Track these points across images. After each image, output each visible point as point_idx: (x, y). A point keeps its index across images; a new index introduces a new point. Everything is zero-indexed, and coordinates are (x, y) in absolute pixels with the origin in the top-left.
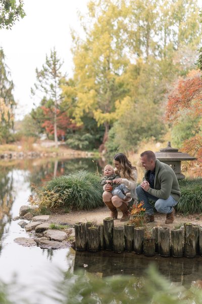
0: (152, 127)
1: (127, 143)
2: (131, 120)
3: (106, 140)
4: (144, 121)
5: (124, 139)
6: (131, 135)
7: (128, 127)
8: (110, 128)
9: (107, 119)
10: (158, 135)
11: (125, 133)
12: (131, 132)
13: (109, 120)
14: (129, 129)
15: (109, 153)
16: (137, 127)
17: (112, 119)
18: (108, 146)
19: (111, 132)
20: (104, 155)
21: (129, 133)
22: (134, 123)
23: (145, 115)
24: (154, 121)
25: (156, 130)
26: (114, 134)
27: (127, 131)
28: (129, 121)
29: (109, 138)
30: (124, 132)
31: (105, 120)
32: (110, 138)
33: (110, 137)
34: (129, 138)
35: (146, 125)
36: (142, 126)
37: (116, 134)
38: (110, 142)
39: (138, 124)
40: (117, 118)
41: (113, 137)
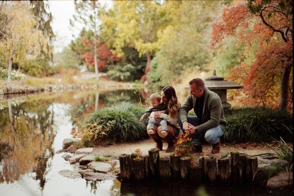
0: (196, 56)
1: (170, 73)
2: (174, 49)
3: (148, 71)
4: (188, 50)
5: (167, 69)
6: (174, 64)
7: (171, 57)
8: (152, 58)
9: (149, 50)
10: (202, 64)
11: (168, 63)
12: (175, 62)
13: (151, 51)
14: (172, 59)
15: (151, 84)
16: (181, 57)
17: (154, 48)
18: (150, 77)
19: (153, 62)
20: (146, 86)
21: (172, 62)
22: (177, 52)
23: (189, 44)
24: (198, 50)
25: (200, 60)
26: (156, 64)
27: (170, 61)
28: (172, 50)
29: (151, 68)
30: (167, 62)
31: (147, 50)
32: (153, 68)
33: (153, 67)
34: (172, 68)
35: (190, 54)
36: (186, 55)
37: (158, 65)
38: (152, 73)
39: (181, 53)
40: (159, 48)
41: (155, 68)
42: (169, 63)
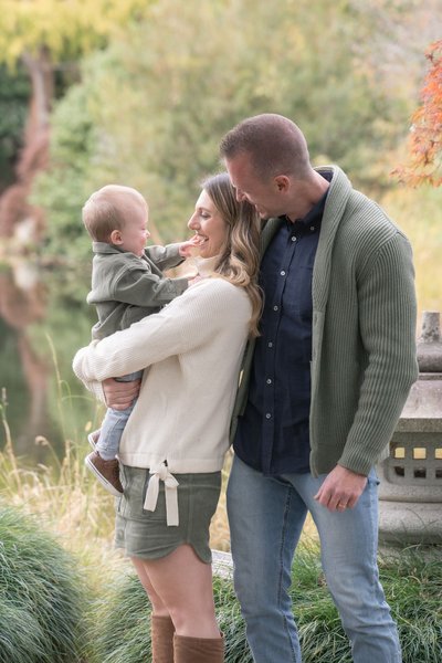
0: (318, 96)
1: (168, 193)
2: (193, 54)
3: (35, 164)
5: (150, 169)
6: (190, 142)
7: (177, 98)
8: (60, 84)
9: (44, 34)
10: (355, 145)
11: (153, 133)
12: (192, 128)
13: (55, 43)
14: (177, 110)
15: (55, 245)
16: (230, 97)
17: (71, 31)
18: (48, 200)
19: (68, 111)
20: (26, 252)
21: (179, 131)
22: (207, 72)
23: (274, 24)
24: (327, 61)
25: (339, 118)
26: (87, 128)
27: (167, 121)
28: (181, 59)
29: (56, 151)
30: (148, 127)
31: (32, 37)
32: (65, 152)
33: (65, 144)
34: (177, 162)
35: (285, 83)
36: (259, 91)
37: (96, 132)
38: (61, 181)
39: (234, 79)
40: (102, 26)
41: (81, 148)
42: (160, 131)
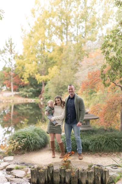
3: (43, 92)
5: (54, 92)
6: (58, 90)
7: (57, 86)
8: (45, 84)
13: (45, 80)
14: (57, 87)
15: (45, 100)
16: (62, 85)
17: (46, 79)
18: (44, 96)
19: (46, 87)
20: (42, 101)
21: (57, 89)
22: (60, 83)
23: (66, 78)
26: (48, 88)
27: (56, 88)
28: (57, 82)
29: (45, 91)
31: (42, 80)
33: (46, 90)
34: (57, 92)
36: (65, 85)
37: (49, 89)
38: (45, 94)
40: (49, 78)
41: (47, 90)
42: (55, 89)
